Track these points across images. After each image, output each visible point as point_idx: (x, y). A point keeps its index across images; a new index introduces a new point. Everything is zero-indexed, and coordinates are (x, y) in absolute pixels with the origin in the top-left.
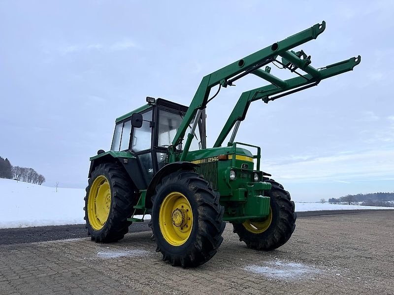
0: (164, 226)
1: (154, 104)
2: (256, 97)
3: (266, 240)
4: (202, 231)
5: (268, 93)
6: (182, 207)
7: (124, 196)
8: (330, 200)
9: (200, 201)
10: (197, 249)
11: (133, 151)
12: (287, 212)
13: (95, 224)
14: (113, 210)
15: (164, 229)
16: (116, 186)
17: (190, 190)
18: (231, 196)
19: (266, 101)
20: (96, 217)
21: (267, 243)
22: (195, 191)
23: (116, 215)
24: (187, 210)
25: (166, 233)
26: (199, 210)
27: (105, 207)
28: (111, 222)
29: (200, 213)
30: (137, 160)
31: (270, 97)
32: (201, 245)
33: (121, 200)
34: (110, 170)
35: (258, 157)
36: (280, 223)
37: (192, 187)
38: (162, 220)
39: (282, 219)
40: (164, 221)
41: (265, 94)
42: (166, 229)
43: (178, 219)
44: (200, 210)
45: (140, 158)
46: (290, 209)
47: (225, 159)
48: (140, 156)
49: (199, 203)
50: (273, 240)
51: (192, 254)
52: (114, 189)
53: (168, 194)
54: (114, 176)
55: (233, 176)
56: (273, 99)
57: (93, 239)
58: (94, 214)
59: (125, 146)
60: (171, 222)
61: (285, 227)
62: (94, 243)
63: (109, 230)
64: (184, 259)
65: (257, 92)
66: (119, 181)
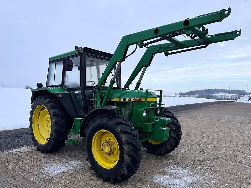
0: (96, 152)
1: (81, 52)
2: (160, 51)
3: (161, 149)
4: (127, 162)
5: (169, 49)
6: (110, 139)
7: (61, 122)
8: (180, 93)
9: (125, 141)
10: (123, 174)
11: (65, 87)
12: (177, 132)
13: (39, 139)
14: (53, 133)
15: (96, 154)
16: (54, 115)
17: (117, 131)
18: (143, 128)
19: (167, 54)
20: (40, 133)
21: (162, 151)
22: (121, 133)
23: (56, 136)
24: (114, 143)
25: (97, 158)
26: (124, 147)
27: (46, 126)
28: (52, 141)
29: (125, 149)
30: (69, 94)
31: (170, 52)
32: (126, 172)
33: (59, 125)
34: (49, 102)
35: (160, 97)
36: (172, 139)
37: (118, 129)
38: (94, 147)
39: (173, 137)
40: (96, 148)
41: (166, 49)
42: (97, 154)
43: (107, 150)
44: (126, 147)
45: (71, 93)
46: (178, 130)
47: (139, 101)
48: (71, 92)
49: (125, 142)
50: (166, 150)
51: (119, 176)
52: (53, 117)
53: (98, 130)
54: (52, 108)
55: (145, 114)
56: (172, 54)
57: (38, 150)
58: (38, 130)
59: (59, 82)
60: (101, 150)
61: (175, 142)
62: (39, 153)
63: (51, 146)
64: (113, 179)
65: (160, 47)
66: (57, 111)
